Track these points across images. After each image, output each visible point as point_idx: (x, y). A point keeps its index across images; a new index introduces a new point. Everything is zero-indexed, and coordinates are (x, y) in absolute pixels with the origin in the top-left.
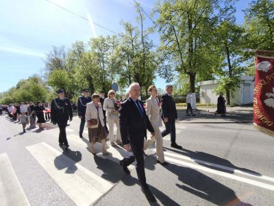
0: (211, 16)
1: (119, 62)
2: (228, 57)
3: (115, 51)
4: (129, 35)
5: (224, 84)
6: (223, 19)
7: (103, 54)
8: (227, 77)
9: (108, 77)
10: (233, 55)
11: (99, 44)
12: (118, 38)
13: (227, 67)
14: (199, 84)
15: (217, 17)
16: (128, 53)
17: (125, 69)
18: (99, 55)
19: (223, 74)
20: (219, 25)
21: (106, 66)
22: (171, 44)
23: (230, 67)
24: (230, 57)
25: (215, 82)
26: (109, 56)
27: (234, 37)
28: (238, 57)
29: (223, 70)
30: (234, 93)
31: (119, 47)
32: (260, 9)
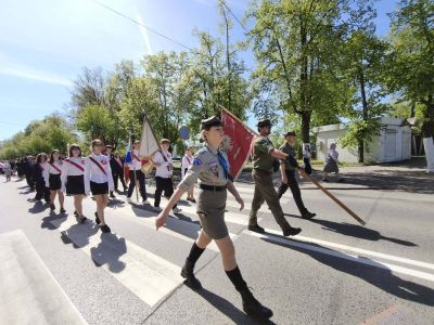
0: (337, 23)
1: (191, 94)
2: (363, 88)
3: (184, 77)
4: (206, 52)
5: (356, 130)
6: (356, 28)
7: (165, 81)
8: (360, 119)
9: (173, 118)
10: (371, 85)
11: (159, 64)
12: (190, 56)
13: (360, 104)
14: (315, 130)
15: (346, 25)
16: (204, 81)
17: (199, 105)
18: (157, 82)
19: (353, 114)
20: (349, 36)
21: (170, 100)
22: (273, 66)
23: (365, 104)
24: (366, 89)
25: (342, 127)
26: (173, 85)
27: (373, 56)
28: (378, 88)
29: (355, 108)
30: (371, 144)
31: (191, 71)
32: (415, 13)
